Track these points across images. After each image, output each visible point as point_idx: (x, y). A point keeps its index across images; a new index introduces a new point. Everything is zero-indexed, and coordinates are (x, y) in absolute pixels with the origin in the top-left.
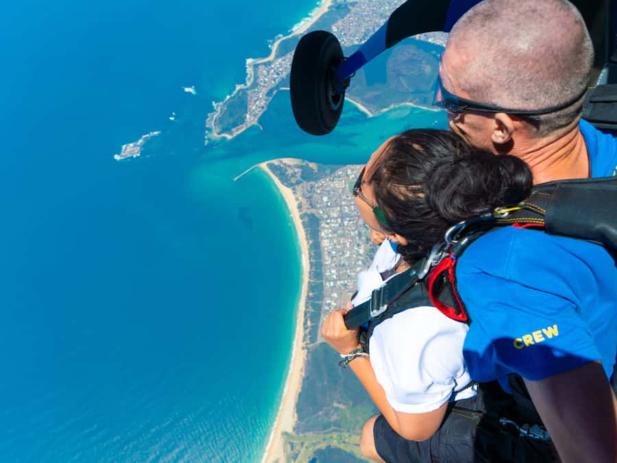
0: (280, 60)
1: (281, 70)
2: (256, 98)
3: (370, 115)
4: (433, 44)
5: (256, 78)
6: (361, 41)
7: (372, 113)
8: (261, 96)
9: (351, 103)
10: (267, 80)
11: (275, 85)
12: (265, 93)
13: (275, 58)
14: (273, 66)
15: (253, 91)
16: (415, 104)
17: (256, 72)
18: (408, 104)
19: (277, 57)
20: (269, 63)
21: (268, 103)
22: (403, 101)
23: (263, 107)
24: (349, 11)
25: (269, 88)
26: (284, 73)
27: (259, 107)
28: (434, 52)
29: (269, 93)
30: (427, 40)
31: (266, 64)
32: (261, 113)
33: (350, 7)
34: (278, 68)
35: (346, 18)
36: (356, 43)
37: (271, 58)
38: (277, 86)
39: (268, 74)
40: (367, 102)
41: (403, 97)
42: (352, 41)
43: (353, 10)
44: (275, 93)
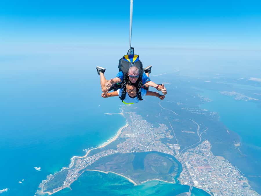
0: (89, 157)
1: (89, 161)
2: (72, 174)
3: (135, 184)
4: (166, 154)
5: (75, 164)
6: (131, 151)
7: (137, 183)
8: (75, 173)
9: (125, 178)
10: (80, 165)
11: (84, 168)
12: (78, 172)
13: (87, 157)
14: (85, 160)
15: (72, 170)
16: (160, 179)
17: (75, 161)
18: (156, 179)
19: (88, 156)
20: (84, 158)
21: (78, 176)
22: (154, 178)
23: (75, 178)
24: (126, 140)
25: (81, 169)
26: (90, 163)
27: (73, 178)
28: (167, 157)
29: (80, 172)
30: (163, 152)
31: (81, 159)
32: (73, 181)
33: (126, 139)
34: (87, 160)
35: (124, 143)
36: (128, 152)
37: (85, 156)
38: (86, 168)
39: (82, 163)
40: (133, 178)
41: (154, 176)
42: (127, 152)
43: (127, 140)
44: (83, 172)
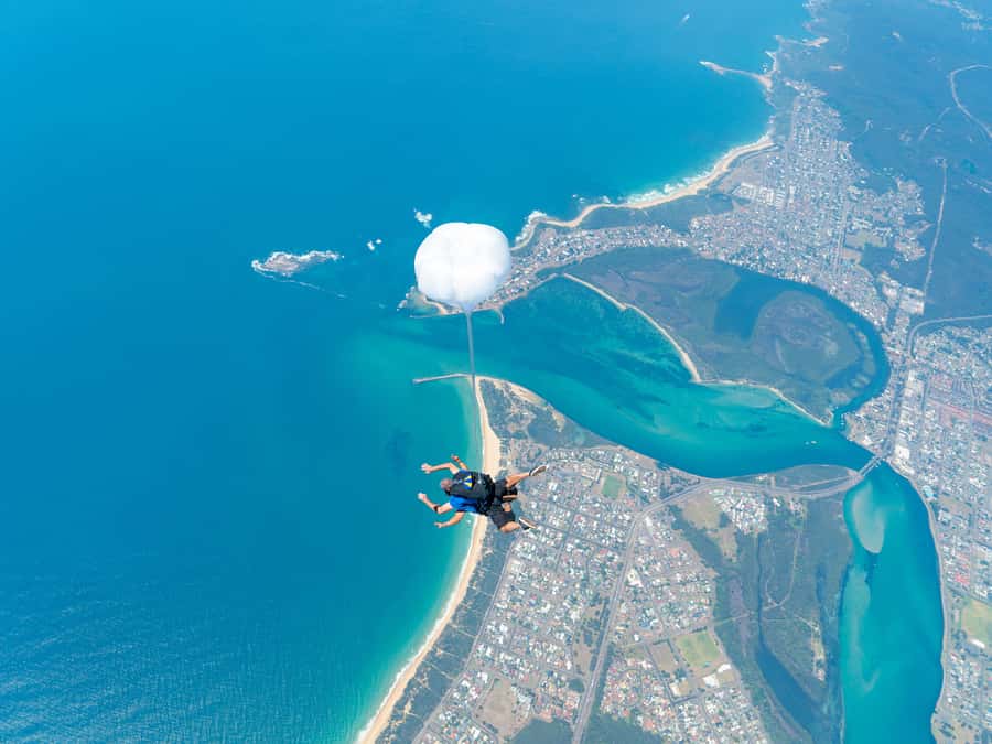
0: (584, 233)
1: (580, 247)
2: (518, 272)
3: (697, 379)
4: (856, 314)
5: (534, 242)
6: (731, 259)
7: (701, 378)
8: (526, 272)
9: (672, 345)
10: (548, 251)
11: (558, 265)
12: (535, 272)
13: (577, 227)
14: (569, 237)
15: (519, 259)
16: (784, 395)
17: (536, 234)
18: (772, 389)
19: (582, 226)
20: (566, 231)
21: (533, 287)
22: (767, 382)
23: (522, 290)
24: (732, 208)
25: (547, 265)
26: (582, 254)
27: (517, 288)
28: (853, 326)
29: (540, 275)
30: (846, 303)
31: (558, 229)
32: (517, 297)
33: (735, 203)
34: (576, 242)
35: (720, 216)
36: (722, 258)
37: (572, 224)
38: (562, 268)
39: (556, 244)
40: (698, 356)
41: (771, 374)
42: (716, 254)
43: (737, 208)
44: (552, 277)
